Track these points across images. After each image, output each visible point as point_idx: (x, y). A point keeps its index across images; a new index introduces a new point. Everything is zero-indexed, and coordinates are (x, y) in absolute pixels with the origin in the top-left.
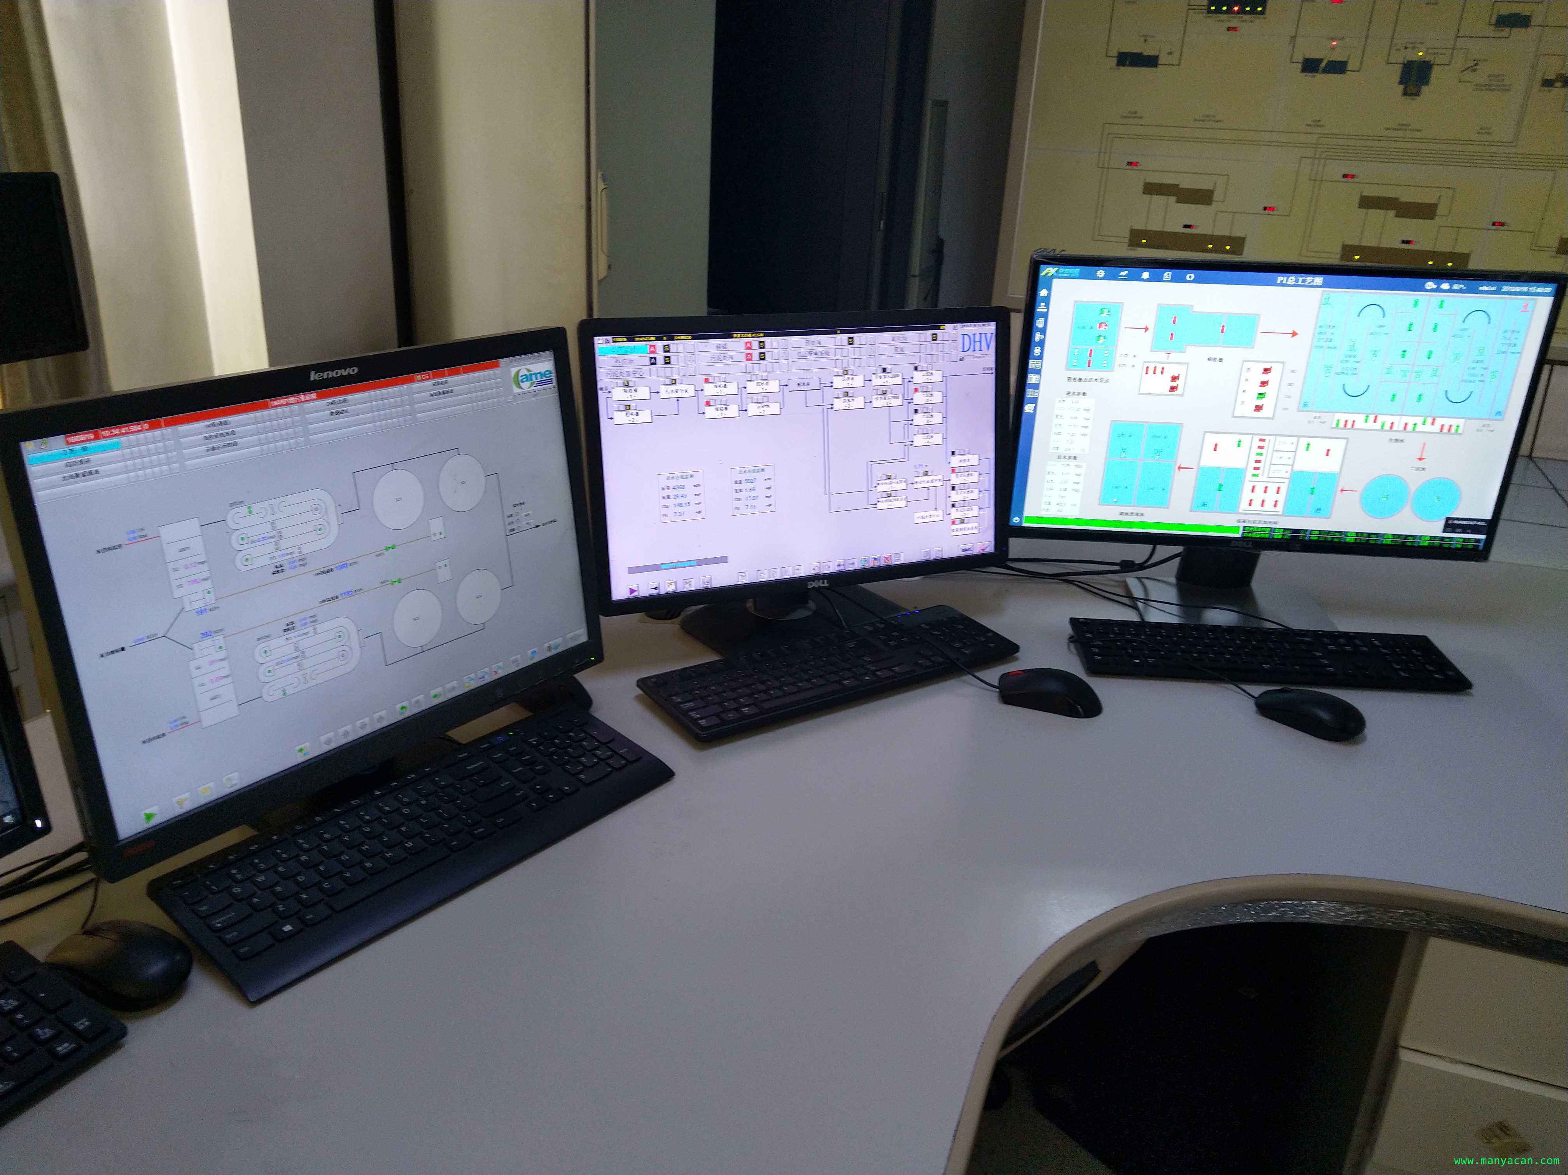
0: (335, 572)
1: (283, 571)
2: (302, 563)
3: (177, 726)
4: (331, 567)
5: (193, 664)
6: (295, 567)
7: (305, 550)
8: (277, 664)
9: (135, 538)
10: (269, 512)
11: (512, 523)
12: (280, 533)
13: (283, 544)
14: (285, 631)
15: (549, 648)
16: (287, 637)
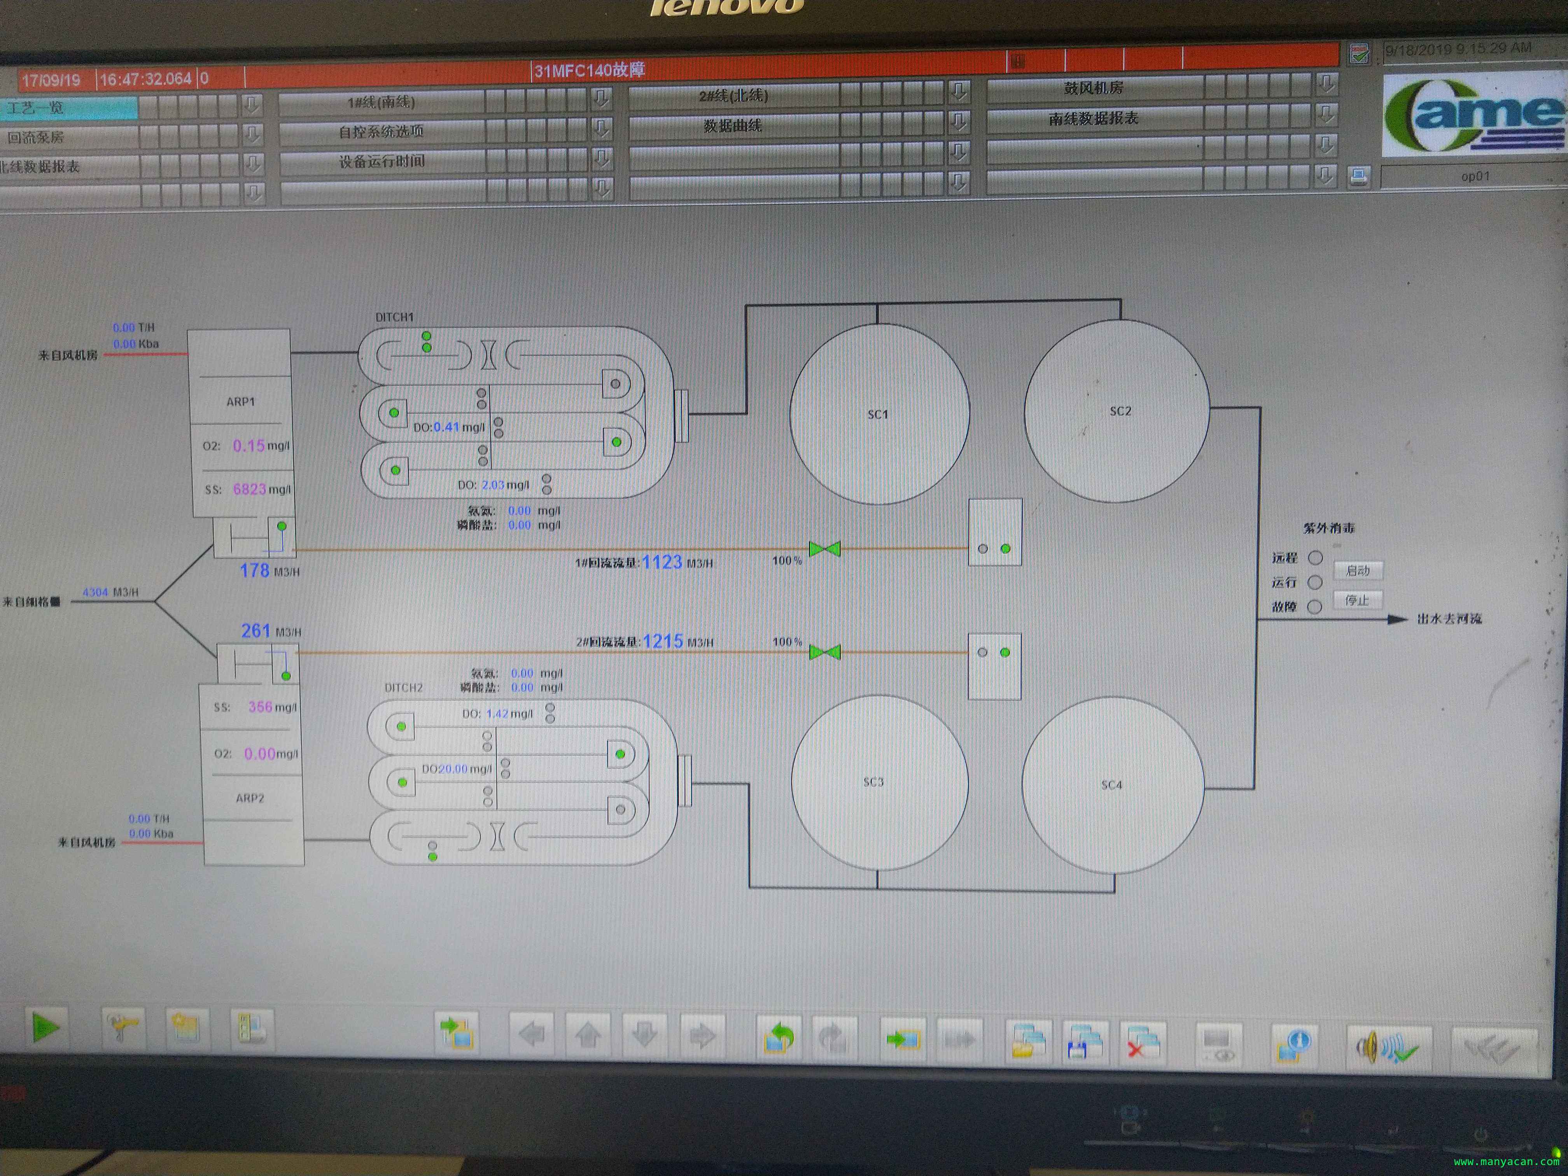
0: (640, 570)
1: (488, 526)
2: (547, 519)
3: (146, 833)
4: (631, 554)
5: (209, 695)
6: (527, 525)
7: (562, 487)
8: (427, 769)
9: (129, 344)
10: (479, 359)
11: (1291, 582)
12: (499, 421)
13: (501, 453)
14: (464, 687)
15: (1371, 1047)
16: (470, 705)
